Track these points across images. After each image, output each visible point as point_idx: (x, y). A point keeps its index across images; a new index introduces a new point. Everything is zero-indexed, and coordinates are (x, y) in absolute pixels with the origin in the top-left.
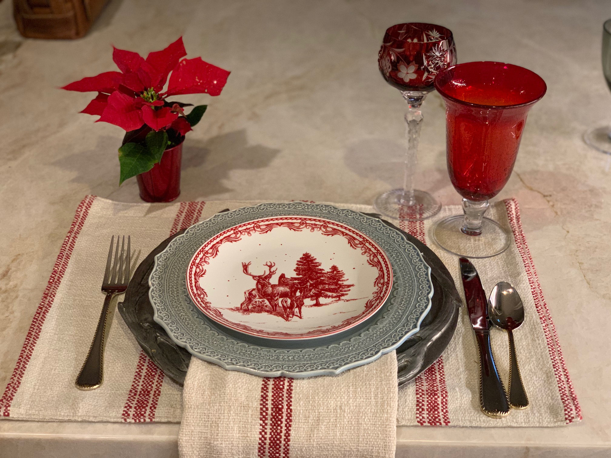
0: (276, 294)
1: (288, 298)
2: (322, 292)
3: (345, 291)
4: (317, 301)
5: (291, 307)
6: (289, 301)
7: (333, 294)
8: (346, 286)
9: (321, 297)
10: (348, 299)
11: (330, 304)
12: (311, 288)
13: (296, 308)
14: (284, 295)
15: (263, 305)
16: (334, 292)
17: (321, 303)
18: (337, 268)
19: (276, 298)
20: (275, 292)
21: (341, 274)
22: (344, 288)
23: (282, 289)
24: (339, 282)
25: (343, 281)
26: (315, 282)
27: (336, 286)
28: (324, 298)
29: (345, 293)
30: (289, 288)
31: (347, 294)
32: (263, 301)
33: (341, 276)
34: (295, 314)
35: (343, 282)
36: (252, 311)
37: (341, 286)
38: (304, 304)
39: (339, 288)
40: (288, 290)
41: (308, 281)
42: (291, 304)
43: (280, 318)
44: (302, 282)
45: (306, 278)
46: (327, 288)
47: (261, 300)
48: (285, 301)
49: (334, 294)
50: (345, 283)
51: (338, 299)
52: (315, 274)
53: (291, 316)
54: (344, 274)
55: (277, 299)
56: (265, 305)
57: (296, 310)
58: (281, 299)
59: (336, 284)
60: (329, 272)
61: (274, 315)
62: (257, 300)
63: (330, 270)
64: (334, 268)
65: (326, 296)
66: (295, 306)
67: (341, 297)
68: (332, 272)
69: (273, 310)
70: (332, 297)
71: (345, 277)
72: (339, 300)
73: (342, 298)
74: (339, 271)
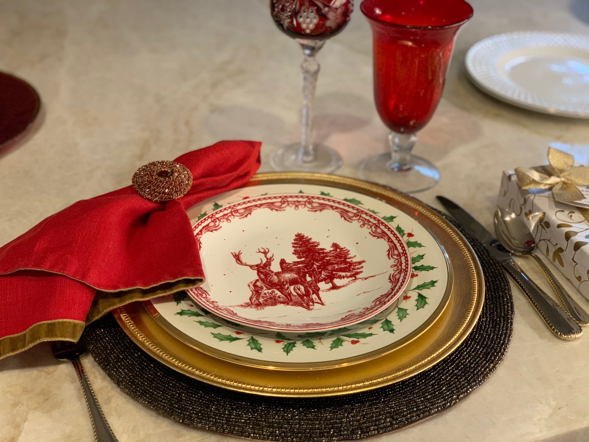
0: (283, 282)
1: (299, 285)
2: (334, 273)
3: (358, 269)
4: (332, 284)
5: (307, 294)
6: (302, 288)
7: (347, 273)
8: (356, 263)
9: (335, 279)
10: (365, 276)
11: (348, 284)
12: (320, 270)
13: (313, 294)
14: (293, 282)
15: (275, 296)
16: (346, 271)
17: (338, 285)
18: (339, 245)
19: (286, 286)
20: (282, 280)
21: (345, 251)
22: (356, 266)
23: (288, 276)
24: (348, 260)
25: (350, 258)
26: (322, 263)
27: (346, 264)
28: (338, 280)
29: (359, 271)
30: (296, 274)
31: (362, 272)
32: (273, 292)
33: (347, 253)
34: (315, 301)
35: (352, 259)
36: (266, 305)
37: (351, 264)
38: (319, 289)
39: (350, 266)
40: (296, 276)
41: (313, 264)
42: (305, 290)
43: (300, 308)
44: (308, 265)
45: (310, 261)
46: (337, 269)
47: (270, 291)
48: (297, 288)
49: (349, 274)
50: (354, 260)
51: (354, 278)
52: (317, 255)
53: (311, 304)
54: (349, 251)
55: (288, 288)
56: (277, 296)
57: (314, 296)
58: (292, 288)
59: (346, 263)
60: (332, 251)
61: (292, 305)
62: (266, 291)
63: (332, 249)
64: (335, 246)
65: (340, 277)
66: (312, 292)
67: (356, 276)
68: (335, 250)
69: (288, 300)
70: (348, 277)
71: (352, 254)
72: (356, 279)
73: (358, 276)
74: (342, 249)
